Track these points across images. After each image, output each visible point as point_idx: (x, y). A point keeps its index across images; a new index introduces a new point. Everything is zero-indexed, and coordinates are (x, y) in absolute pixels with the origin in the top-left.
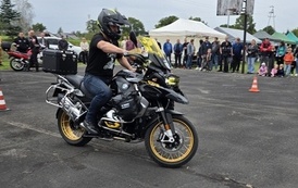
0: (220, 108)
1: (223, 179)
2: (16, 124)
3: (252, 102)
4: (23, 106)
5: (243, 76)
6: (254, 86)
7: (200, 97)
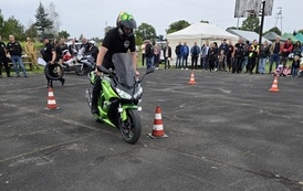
0: (246, 107)
1: (274, 176)
2: (69, 121)
3: (275, 101)
4: (70, 105)
5: (258, 77)
6: (275, 86)
7: (224, 97)
